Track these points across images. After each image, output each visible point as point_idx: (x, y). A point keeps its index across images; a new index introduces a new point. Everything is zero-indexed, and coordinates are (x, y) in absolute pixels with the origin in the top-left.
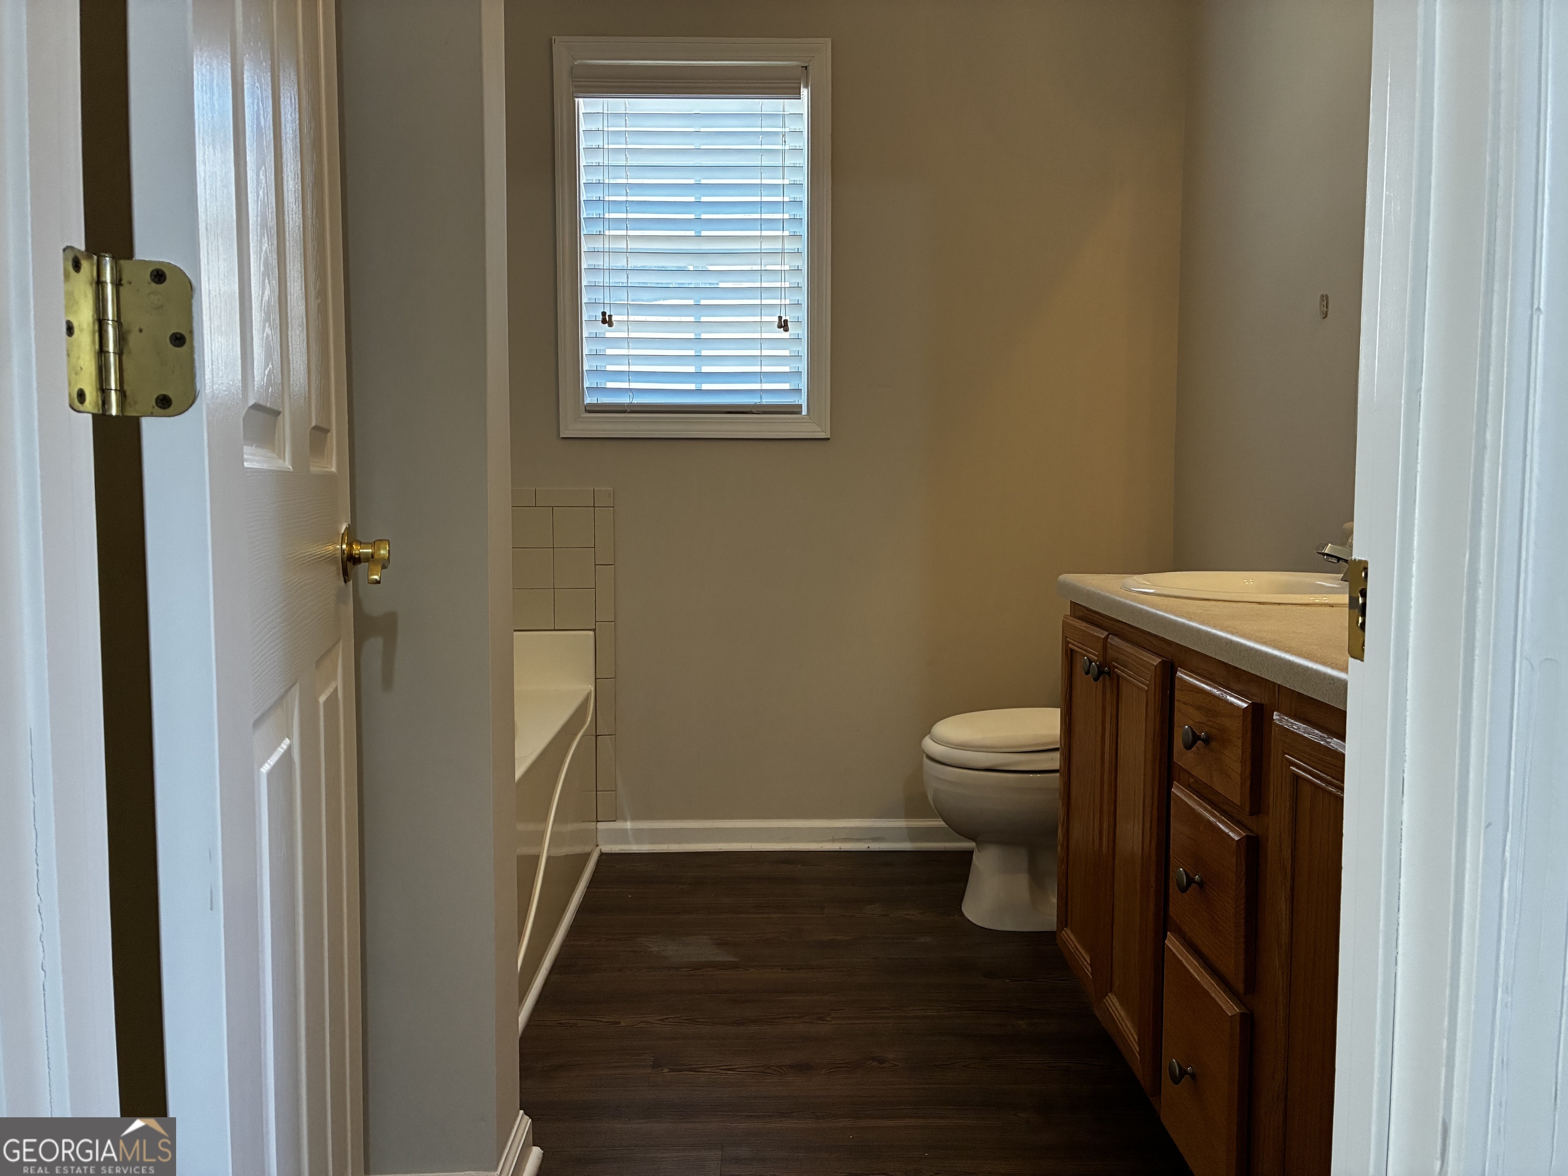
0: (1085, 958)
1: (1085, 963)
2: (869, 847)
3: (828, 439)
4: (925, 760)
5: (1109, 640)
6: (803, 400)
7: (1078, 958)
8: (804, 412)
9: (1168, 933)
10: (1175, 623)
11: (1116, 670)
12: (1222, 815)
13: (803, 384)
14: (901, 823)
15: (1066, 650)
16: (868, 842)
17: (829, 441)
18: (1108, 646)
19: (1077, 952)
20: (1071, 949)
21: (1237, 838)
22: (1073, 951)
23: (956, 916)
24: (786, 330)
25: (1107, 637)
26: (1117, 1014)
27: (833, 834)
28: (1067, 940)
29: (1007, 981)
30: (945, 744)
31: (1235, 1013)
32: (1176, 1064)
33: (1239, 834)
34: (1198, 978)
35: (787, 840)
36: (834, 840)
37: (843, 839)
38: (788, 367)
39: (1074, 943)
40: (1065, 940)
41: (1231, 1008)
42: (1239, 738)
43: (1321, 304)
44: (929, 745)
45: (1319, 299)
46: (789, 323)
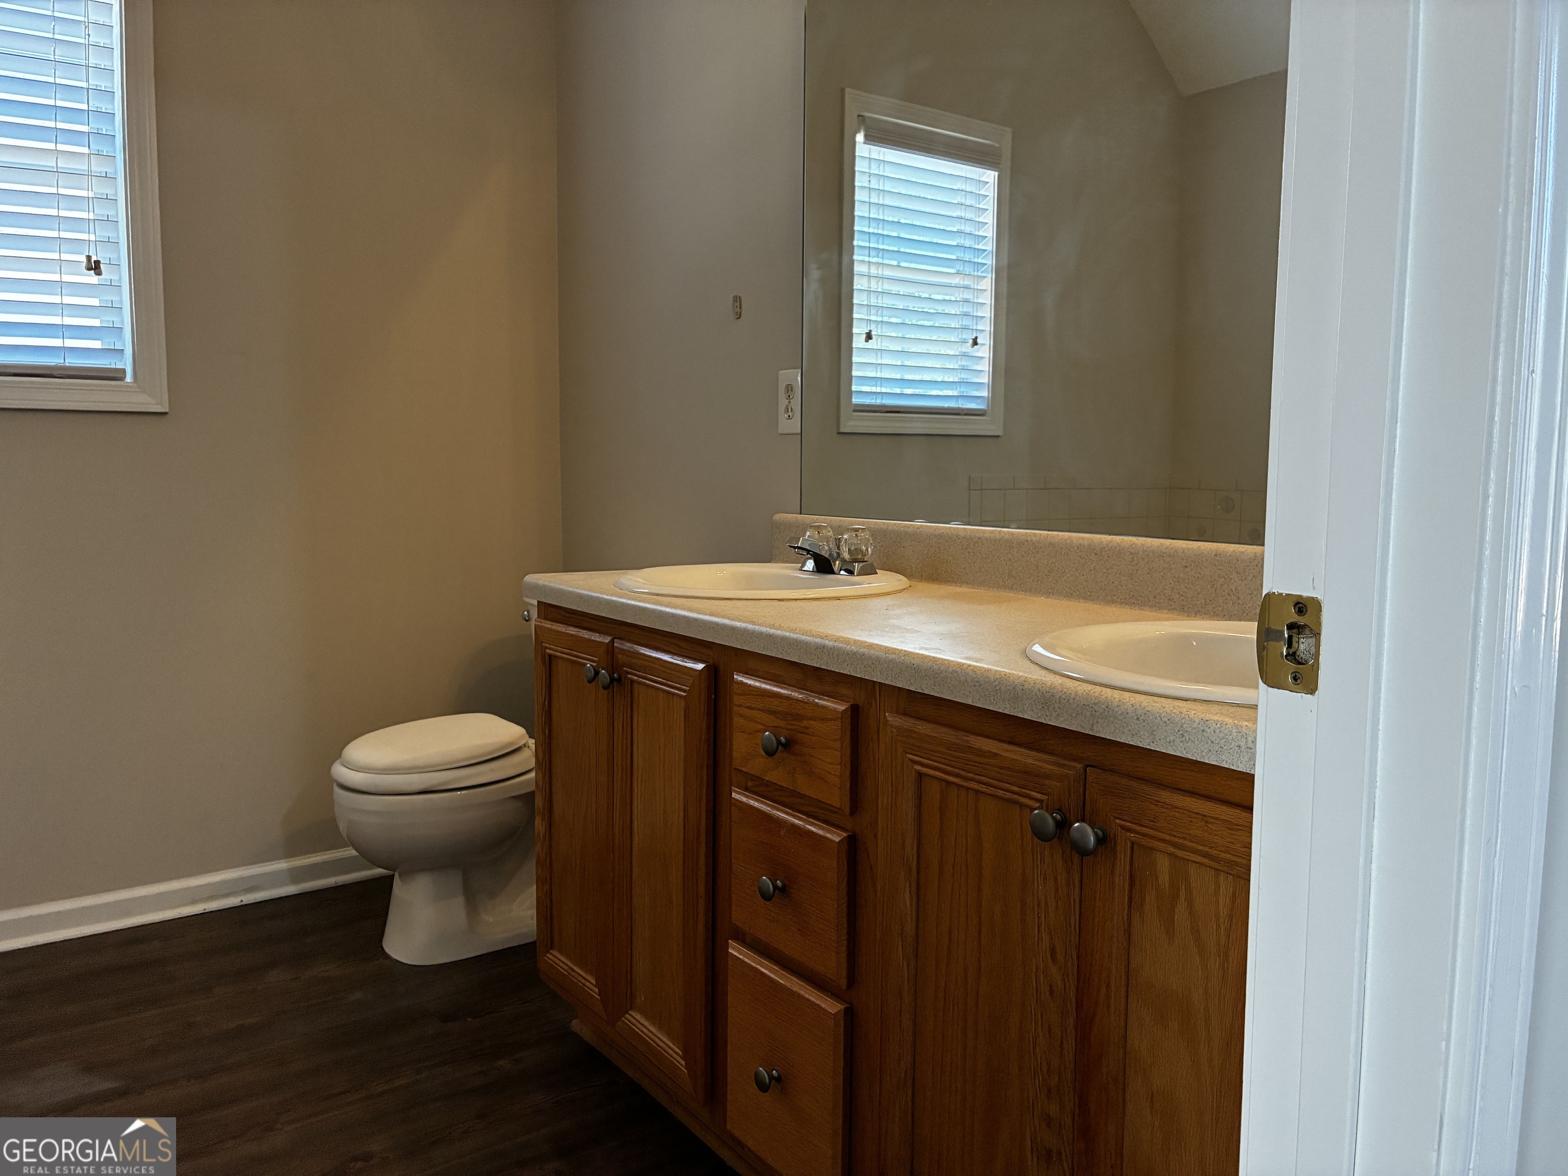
0: (589, 982)
1: (588, 984)
2: (242, 901)
3: (165, 413)
4: (338, 791)
5: (615, 644)
6: (126, 363)
7: (575, 980)
8: (129, 378)
9: (730, 941)
10: (731, 628)
11: (629, 676)
12: (808, 817)
13: (127, 344)
14: (282, 865)
15: (543, 656)
16: (240, 895)
17: (167, 416)
18: (616, 650)
19: (573, 974)
20: (565, 972)
21: (837, 839)
22: (567, 973)
23: (381, 960)
24: (98, 272)
25: (612, 642)
26: (645, 1030)
27: (194, 896)
28: (554, 962)
29: (470, 1019)
30: (367, 771)
31: (839, 1009)
32: (764, 1071)
33: (839, 835)
34: (783, 982)
35: (128, 914)
36: (194, 902)
37: (208, 897)
38: (99, 320)
39: (567, 965)
40: (552, 963)
41: (832, 1006)
42: (835, 740)
43: (733, 305)
44: (340, 771)
45: (731, 300)
46: (101, 265)
